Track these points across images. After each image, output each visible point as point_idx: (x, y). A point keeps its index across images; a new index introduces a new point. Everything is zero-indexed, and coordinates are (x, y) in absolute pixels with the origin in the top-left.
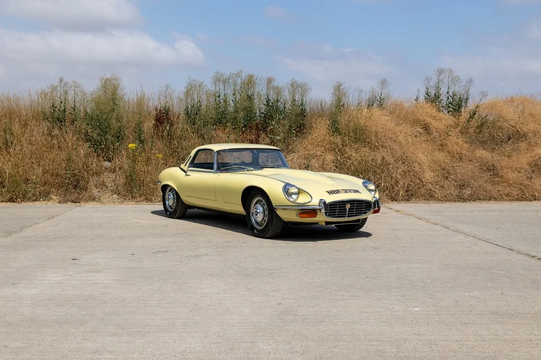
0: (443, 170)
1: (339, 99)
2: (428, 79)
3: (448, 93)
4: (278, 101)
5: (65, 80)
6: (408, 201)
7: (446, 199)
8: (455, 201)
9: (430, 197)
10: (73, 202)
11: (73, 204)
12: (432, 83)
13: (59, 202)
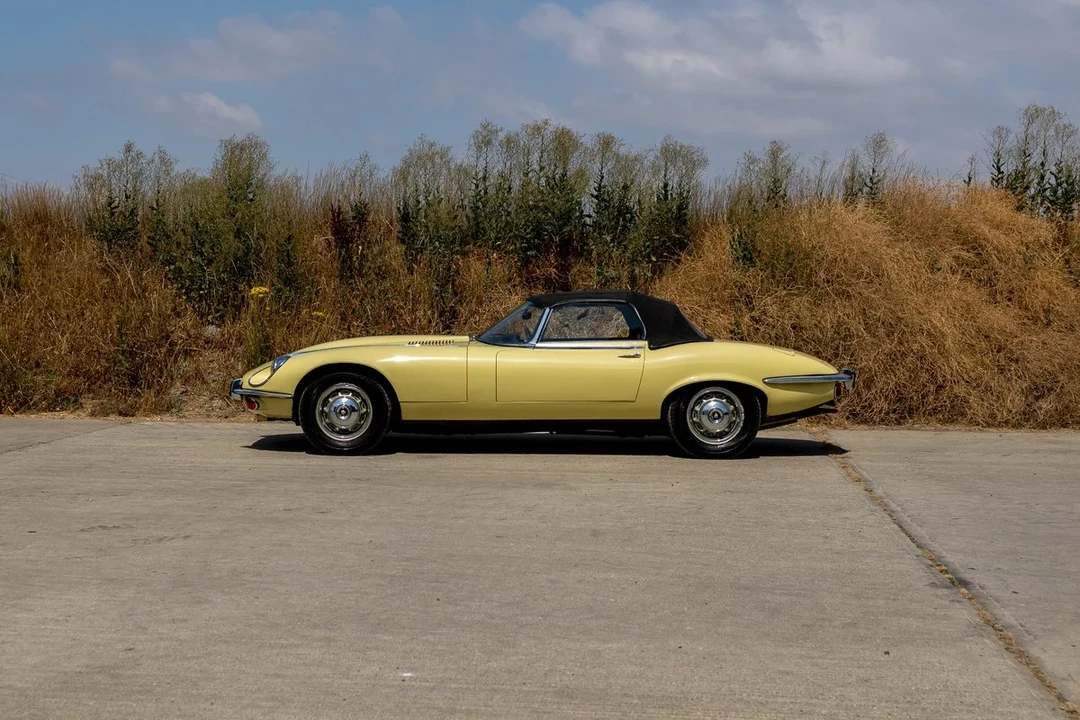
0: (998, 352)
1: (776, 181)
2: (1000, 132)
3: (1043, 164)
4: (626, 188)
5: (137, 148)
6: (899, 424)
7: (992, 422)
8: (1018, 426)
9: (953, 414)
10: (120, 414)
11: (121, 418)
12: (1012, 141)
13: (93, 414)
